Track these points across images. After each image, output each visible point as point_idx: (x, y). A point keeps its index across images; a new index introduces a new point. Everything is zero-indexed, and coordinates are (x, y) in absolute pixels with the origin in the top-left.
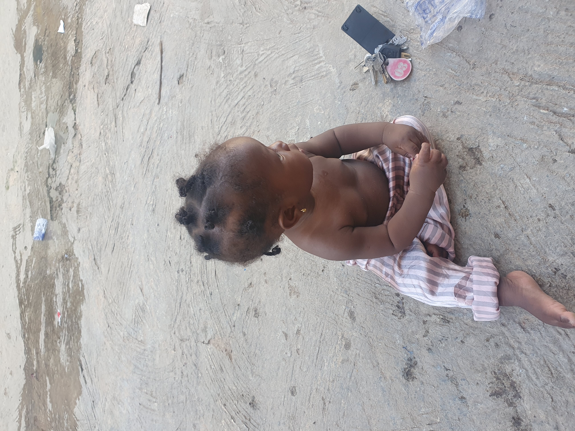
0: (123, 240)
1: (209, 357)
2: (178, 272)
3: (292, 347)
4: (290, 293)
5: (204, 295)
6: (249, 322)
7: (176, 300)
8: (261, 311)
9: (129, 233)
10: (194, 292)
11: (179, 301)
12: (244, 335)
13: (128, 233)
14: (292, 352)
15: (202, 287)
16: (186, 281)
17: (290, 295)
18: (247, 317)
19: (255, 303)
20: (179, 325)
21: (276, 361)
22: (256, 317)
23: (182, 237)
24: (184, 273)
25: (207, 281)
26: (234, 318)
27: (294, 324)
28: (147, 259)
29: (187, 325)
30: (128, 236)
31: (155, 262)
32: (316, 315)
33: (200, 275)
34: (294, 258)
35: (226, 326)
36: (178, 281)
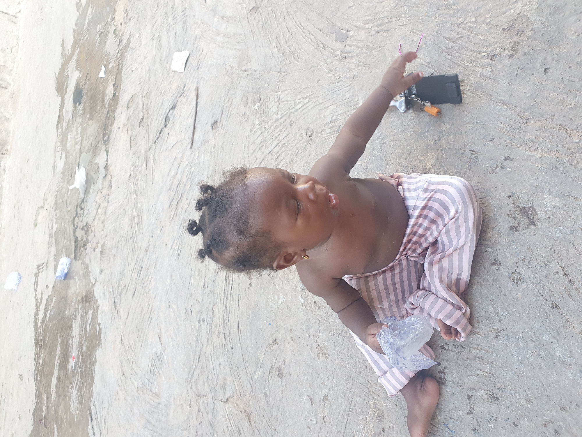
0: (145, 284)
1: (227, 417)
2: (199, 322)
3: (318, 414)
4: (318, 354)
5: (225, 348)
6: (271, 382)
7: (195, 352)
8: (285, 371)
9: (152, 277)
10: (215, 345)
11: (198, 353)
12: (266, 395)
13: (150, 277)
14: (317, 419)
15: (224, 340)
16: (207, 332)
17: (318, 356)
18: (270, 377)
19: (279, 362)
20: (196, 380)
21: (300, 428)
22: (279, 377)
23: (206, 285)
24: (206, 323)
25: (228, 334)
26: (256, 377)
27: (321, 388)
28: (168, 306)
29: (205, 380)
30: (151, 281)
31: (176, 310)
32: (346, 380)
33: (222, 327)
34: (324, 315)
35: (247, 385)
36: (199, 331)
